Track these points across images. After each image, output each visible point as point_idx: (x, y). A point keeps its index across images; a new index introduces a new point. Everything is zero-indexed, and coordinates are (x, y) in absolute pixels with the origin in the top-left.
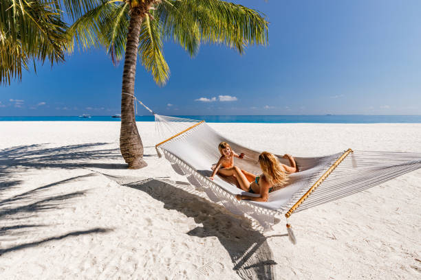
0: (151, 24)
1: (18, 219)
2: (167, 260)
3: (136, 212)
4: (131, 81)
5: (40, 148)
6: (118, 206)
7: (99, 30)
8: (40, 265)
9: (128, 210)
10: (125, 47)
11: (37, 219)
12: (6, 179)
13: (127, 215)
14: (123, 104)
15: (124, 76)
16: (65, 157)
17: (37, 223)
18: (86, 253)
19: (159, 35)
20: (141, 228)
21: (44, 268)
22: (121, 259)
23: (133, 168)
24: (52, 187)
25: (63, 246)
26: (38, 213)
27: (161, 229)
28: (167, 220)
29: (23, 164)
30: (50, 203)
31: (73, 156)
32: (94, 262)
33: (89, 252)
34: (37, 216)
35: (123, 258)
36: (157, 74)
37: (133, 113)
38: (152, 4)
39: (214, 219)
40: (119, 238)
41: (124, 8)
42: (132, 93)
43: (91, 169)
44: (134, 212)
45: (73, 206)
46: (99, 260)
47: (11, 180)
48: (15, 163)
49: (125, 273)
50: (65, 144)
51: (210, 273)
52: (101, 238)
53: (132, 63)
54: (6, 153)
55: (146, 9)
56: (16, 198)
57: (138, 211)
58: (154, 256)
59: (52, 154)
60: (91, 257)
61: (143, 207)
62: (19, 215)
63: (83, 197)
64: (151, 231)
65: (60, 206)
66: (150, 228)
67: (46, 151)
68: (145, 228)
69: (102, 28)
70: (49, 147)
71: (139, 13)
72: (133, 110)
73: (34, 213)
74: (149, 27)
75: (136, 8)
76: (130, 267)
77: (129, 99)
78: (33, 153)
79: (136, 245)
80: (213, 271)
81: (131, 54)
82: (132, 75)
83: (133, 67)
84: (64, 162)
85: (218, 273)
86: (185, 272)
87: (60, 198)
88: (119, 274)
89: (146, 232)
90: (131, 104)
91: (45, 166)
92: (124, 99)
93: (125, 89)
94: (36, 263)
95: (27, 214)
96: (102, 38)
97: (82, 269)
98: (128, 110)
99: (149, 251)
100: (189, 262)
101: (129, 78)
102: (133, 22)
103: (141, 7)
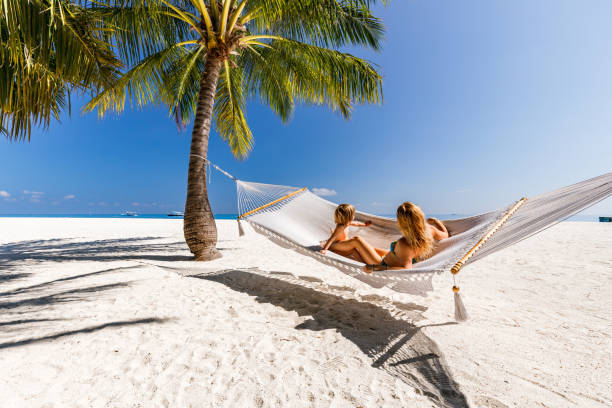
0: (231, 77)
1: (20, 313)
2: (269, 355)
3: (211, 304)
4: (204, 139)
5: (62, 243)
6: (182, 296)
7: (162, 82)
8: (53, 366)
9: (198, 301)
10: (195, 109)
11: (53, 312)
12: (5, 272)
13: (197, 307)
14: (192, 170)
15: (195, 133)
16: (99, 250)
17: (52, 317)
18: (134, 348)
19: (241, 90)
20: (221, 320)
21: (60, 369)
22: (192, 355)
23: (202, 260)
24: (79, 279)
25: (95, 340)
26: (55, 306)
27: (252, 322)
28: (259, 313)
29: (34, 258)
30: (75, 294)
31: (111, 250)
32: (147, 360)
33: (138, 348)
34: (52, 309)
35: (195, 354)
36: (236, 145)
37: (205, 183)
38: (234, 46)
39: (331, 310)
40: (187, 331)
41: (198, 53)
42: (204, 156)
43: (139, 261)
44: (208, 302)
45: (112, 298)
46: (155, 357)
47: (15, 273)
48: (22, 257)
49: (201, 372)
50: (101, 238)
51: (342, 368)
52: (157, 330)
53: (206, 117)
54: (9, 248)
55: (227, 51)
56: (19, 291)
57: (213, 302)
58: (246, 351)
59: (80, 248)
60: (142, 354)
61: (220, 298)
62: (22, 308)
63: (127, 288)
64: (237, 323)
65: (91, 298)
66: (236, 320)
67: (72, 245)
68: (227, 321)
69: (166, 79)
70: (76, 241)
71: (218, 55)
72: (204, 179)
73: (47, 306)
74: (228, 80)
75: (213, 50)
76: (209, 364)
77: (200, 163)
78: (51, 247)
79: (217, 338)
80: (346, 366)
82: (205, 132)
83: (207, 121)
84: (98, 255)
85: (356, 369)
86: (301, 369)
87: (92, 290)
88: (191, 374)
89: (230, 325)
90: (203, 170)
91: (69, 259)
92: (193, 164)
93: (195, 150)
94: (45, 364)
95: (36, 308)
96: (165, 92)
97: (127, 370)
98: (197, 178)
99: (238, 347)
100: (305, 358)
101: (201, 136)
102: (209, 66)
103: (220, 49)
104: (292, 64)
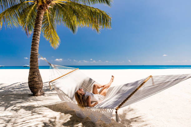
15: (33, 42)
36: (53, 42)
38: (50, 5)
41: (34, 6)
42: (37, 51)
53: (38, 35)
55: (46, 6)
69: (21, 16)
71: (42, 9)
72: (37, 61)
74: (48, 17)
75: (41, 6)
77: (35, 55)
81: (37, 30)
82: (38, 42)
83: (38, 37)
90: (36, 58)
92: (32, 55)
93: (33, 49)
96: (20, 21)
98: (34, 61)
101: (36, 43)
102: (39, 13)
103: (44, 6)
104: (75, 12)
